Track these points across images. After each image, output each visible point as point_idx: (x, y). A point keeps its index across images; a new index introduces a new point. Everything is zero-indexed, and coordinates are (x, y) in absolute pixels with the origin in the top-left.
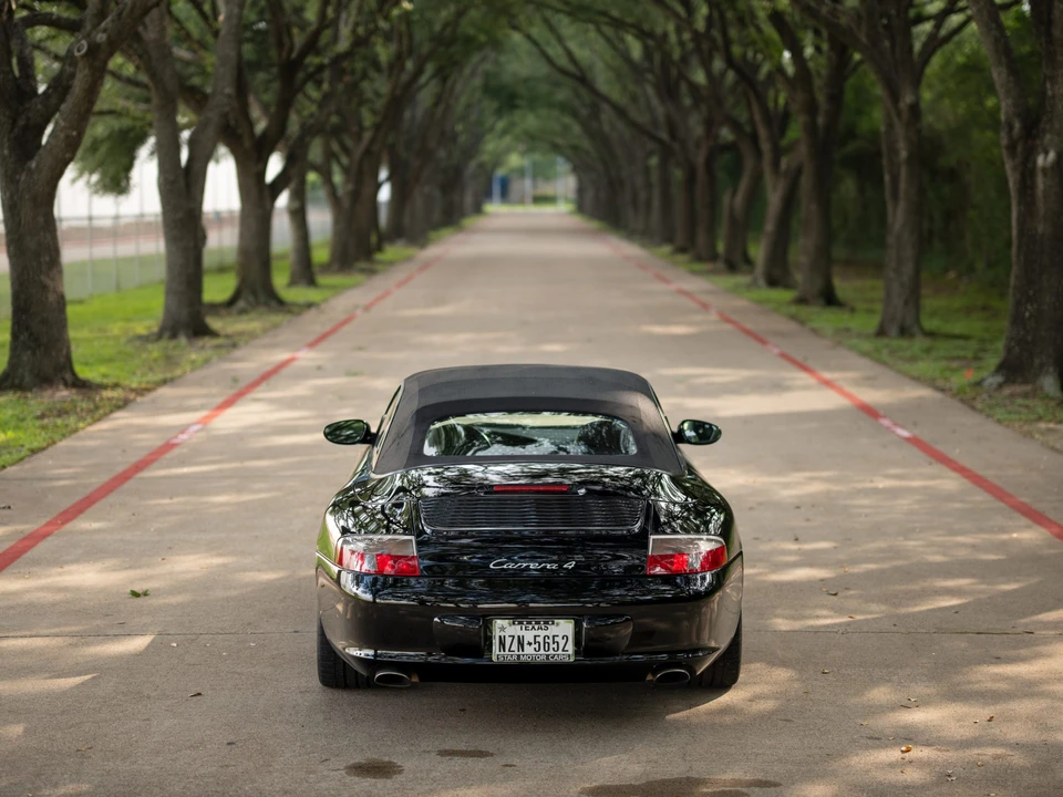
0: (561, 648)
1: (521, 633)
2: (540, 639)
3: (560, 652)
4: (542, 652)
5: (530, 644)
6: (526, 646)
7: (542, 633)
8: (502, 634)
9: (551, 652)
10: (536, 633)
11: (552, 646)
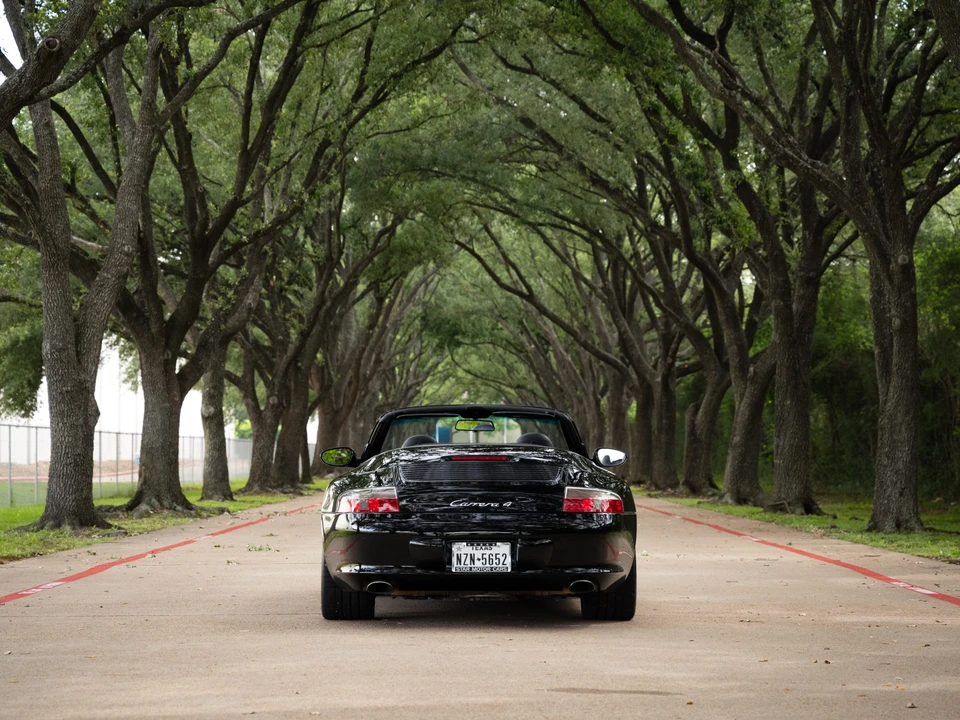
0: (501, 562)
1: (472, 552)
2: (486, 556)
3: (501, 565)
4: (488, 565)
5: (479, 560)
6: (476, 561)
7: (488, 552)
8: (459, 553)
9: (494, 565)
10: (484, 552)
11: (495, 561)
